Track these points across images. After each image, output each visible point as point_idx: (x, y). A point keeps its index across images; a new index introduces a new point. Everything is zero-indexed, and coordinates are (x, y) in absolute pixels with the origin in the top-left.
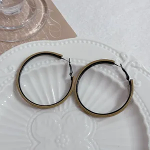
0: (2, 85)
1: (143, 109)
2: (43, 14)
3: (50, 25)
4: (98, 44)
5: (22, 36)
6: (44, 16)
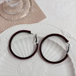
0: (1, 49)
1: (73, 58)
2: (30, 6)
5: (20, 18)
6: (30, 8)
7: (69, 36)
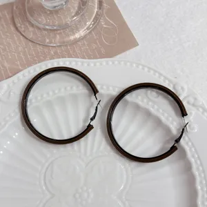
2: (96, 10)
3: (105, 26)
4: (146, 69)
7: (192, 101)
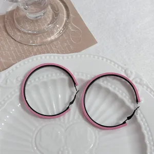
3: (72, 30)
4: (105, 60)
6: (66, 22)
7: (139, 81)
